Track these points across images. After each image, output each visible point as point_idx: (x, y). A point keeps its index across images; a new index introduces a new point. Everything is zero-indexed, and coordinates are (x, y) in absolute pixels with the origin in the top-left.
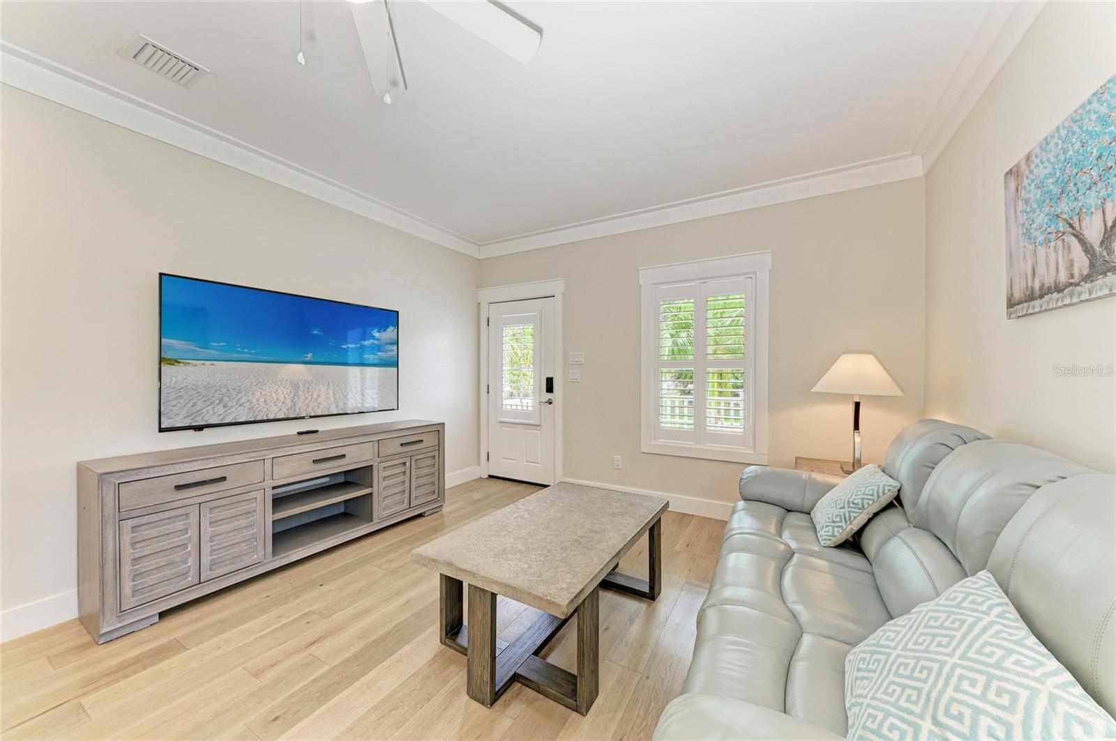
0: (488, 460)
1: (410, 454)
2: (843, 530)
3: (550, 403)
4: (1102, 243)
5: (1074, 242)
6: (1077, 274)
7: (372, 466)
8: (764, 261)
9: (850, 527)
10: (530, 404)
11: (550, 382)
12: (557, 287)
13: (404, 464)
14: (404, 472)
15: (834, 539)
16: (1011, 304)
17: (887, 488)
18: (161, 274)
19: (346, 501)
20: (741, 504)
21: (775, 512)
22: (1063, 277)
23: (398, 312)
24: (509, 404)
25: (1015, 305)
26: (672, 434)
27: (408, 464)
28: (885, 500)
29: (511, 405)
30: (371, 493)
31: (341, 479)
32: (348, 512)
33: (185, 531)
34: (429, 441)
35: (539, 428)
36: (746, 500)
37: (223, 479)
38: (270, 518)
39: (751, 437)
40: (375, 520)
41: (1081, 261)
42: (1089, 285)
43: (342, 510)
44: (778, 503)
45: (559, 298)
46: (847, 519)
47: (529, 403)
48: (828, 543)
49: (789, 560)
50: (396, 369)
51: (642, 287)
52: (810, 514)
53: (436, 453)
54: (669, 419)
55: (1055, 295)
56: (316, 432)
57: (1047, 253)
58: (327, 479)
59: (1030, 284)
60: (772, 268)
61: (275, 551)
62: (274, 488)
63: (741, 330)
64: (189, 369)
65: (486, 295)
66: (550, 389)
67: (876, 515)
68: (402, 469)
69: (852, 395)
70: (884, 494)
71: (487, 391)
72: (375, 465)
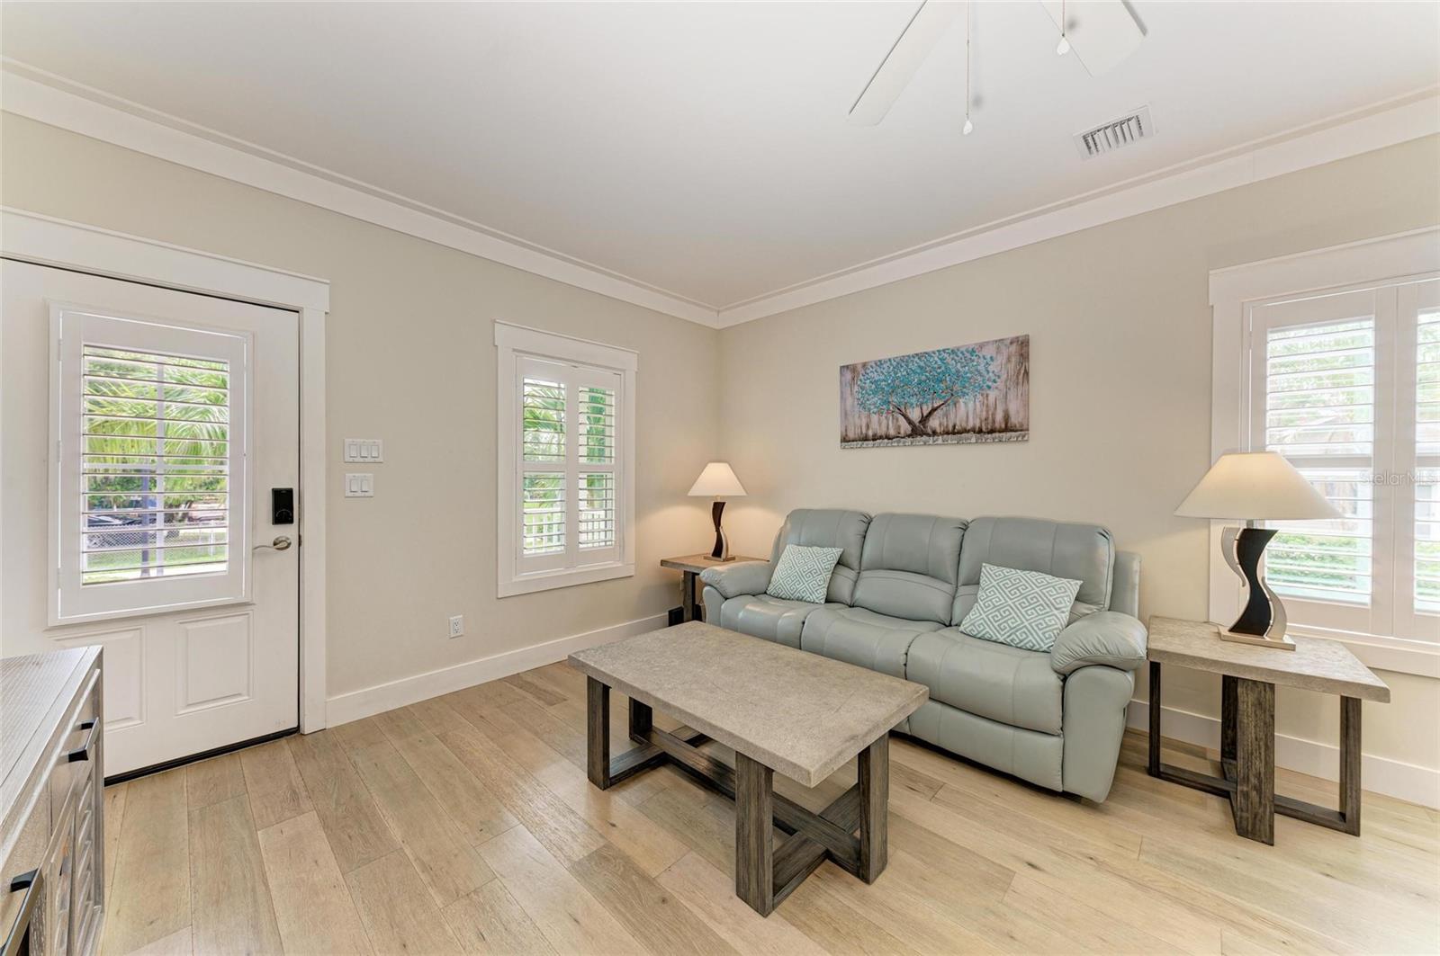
4: (920, 422)
5: (901, 418)
6: (902, 432)
8: (631, 360)
11: (283, 500)
16: (845, 440)
22: (892, 432)
25: (849, 441)
35: (244, 610)
39: (620, 549)
41: (905, 428)
42: (911, 439)
51: (499, 349)
55: (886, 440)
57: (879, 419)
59: (864, 431)
66: (283, 515)
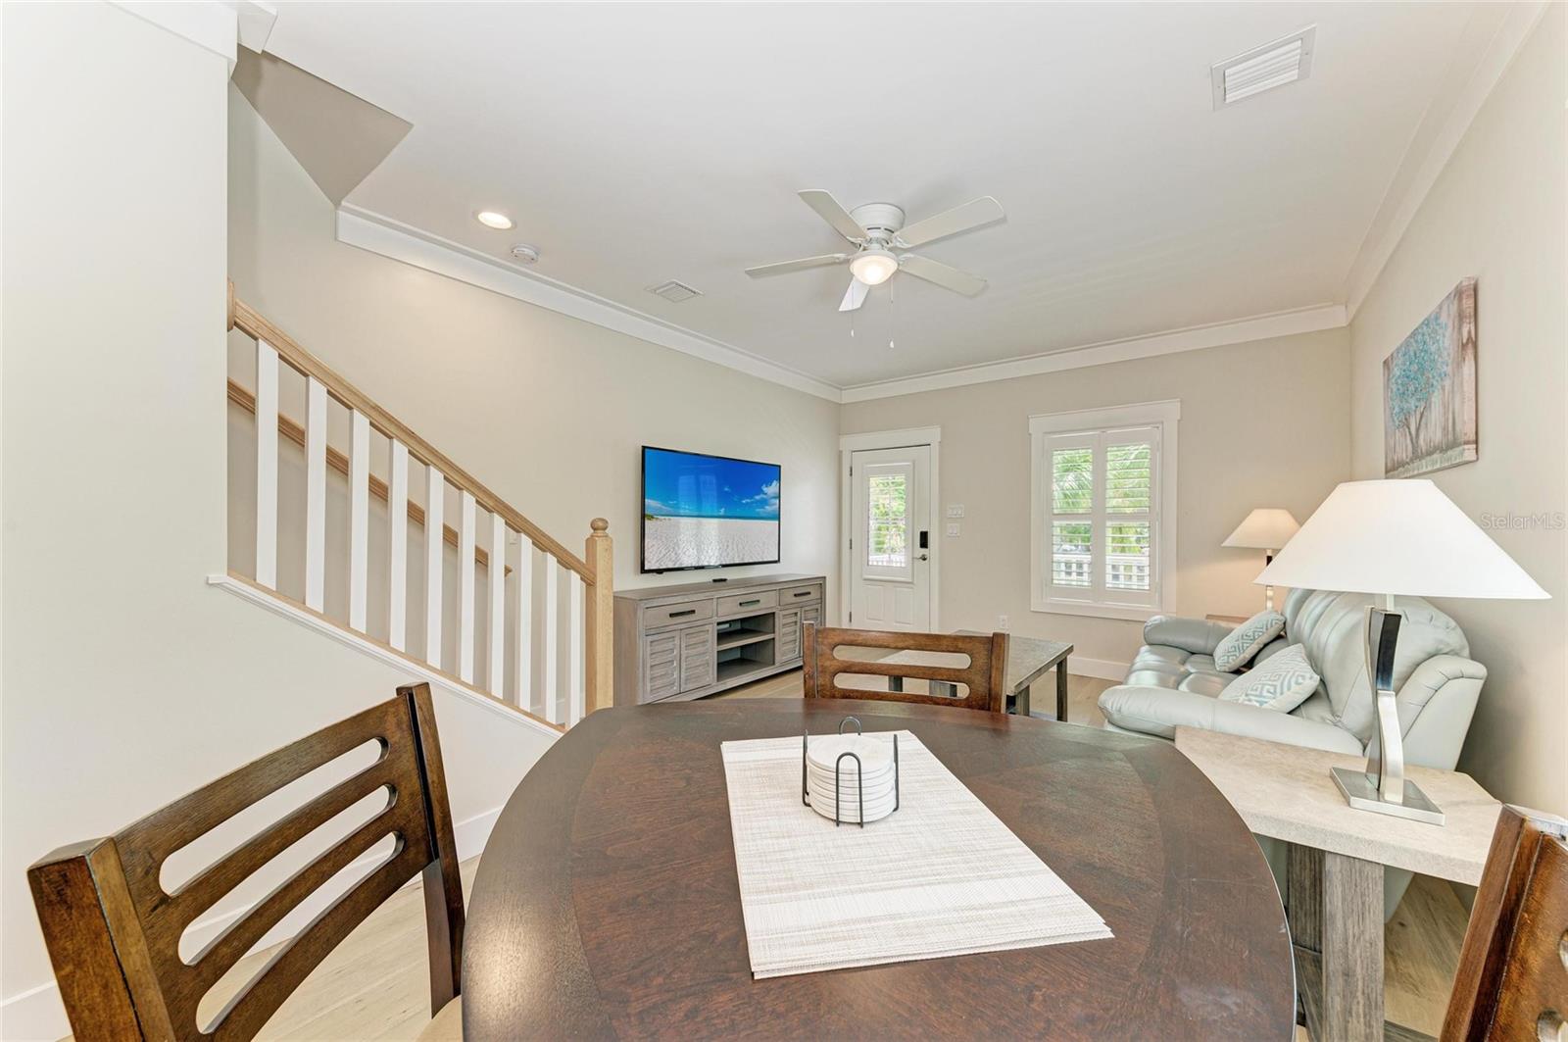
0: (850, 620)
1: (801, 605)
2: (1237, 657)
3: (925, 559)
4: (1416, 438)
5: (1408, 434)
6: (1408, 454)
7: (774, 613)
8: (1172, 409)
9: (1242, 656)
10: (903, 560)
11: (924, 536)
12: (933, 435)
13: (796, 614)
14: (796, 622)
15: (1229, 665)
17: (1274, 622)
18: (644, 448)
19: (742, 647)
20: (1146, 648)
21: (1179, 655)
22: (1404, 455)
23: (780, 466)
24: (876, 559)
25: (1388, 472)
26: (1068, 591)
27: (799, 614)
28: (1272, 633)
29: (877, 562)
30: (774, 639)
31: (738, 626)
32: (745, 657)
33: (672, 650)
34: (815, 595)
35: (911, 585)
36: (1150, 644)
37: (693, 612)
38: (716, 648)
39: (1157, 595)
40: (777, 665)
41: (1410, 447)
42: (1412, 465)
43: (739, 656)
44: (1182, 646)
45: (935, 446)
46: (1242, 649)
47: (899, 559)
48: (1223, 669)
49: (1186, 677)
50: (777, 522)
51: (1033, 436)
52: (1212, 655)
53: (819, 606)
54: (1063, 575)
55: (1402, 469)
56: (725, 580)
57: (1399, 437)
58: (727, 625)
59: (1393, 457)
60: (1182, 417)
61: (719, 678)
62: (719, 624)
63: (1146, 472)
64: (659, 522)
65: (848, 443)
66: (924, 543)
67: (1266, 645)
68: (794, 619)
69: (1265, 550)
70: (1272, 626)
71: (849, 546)
72: (777, 612)
